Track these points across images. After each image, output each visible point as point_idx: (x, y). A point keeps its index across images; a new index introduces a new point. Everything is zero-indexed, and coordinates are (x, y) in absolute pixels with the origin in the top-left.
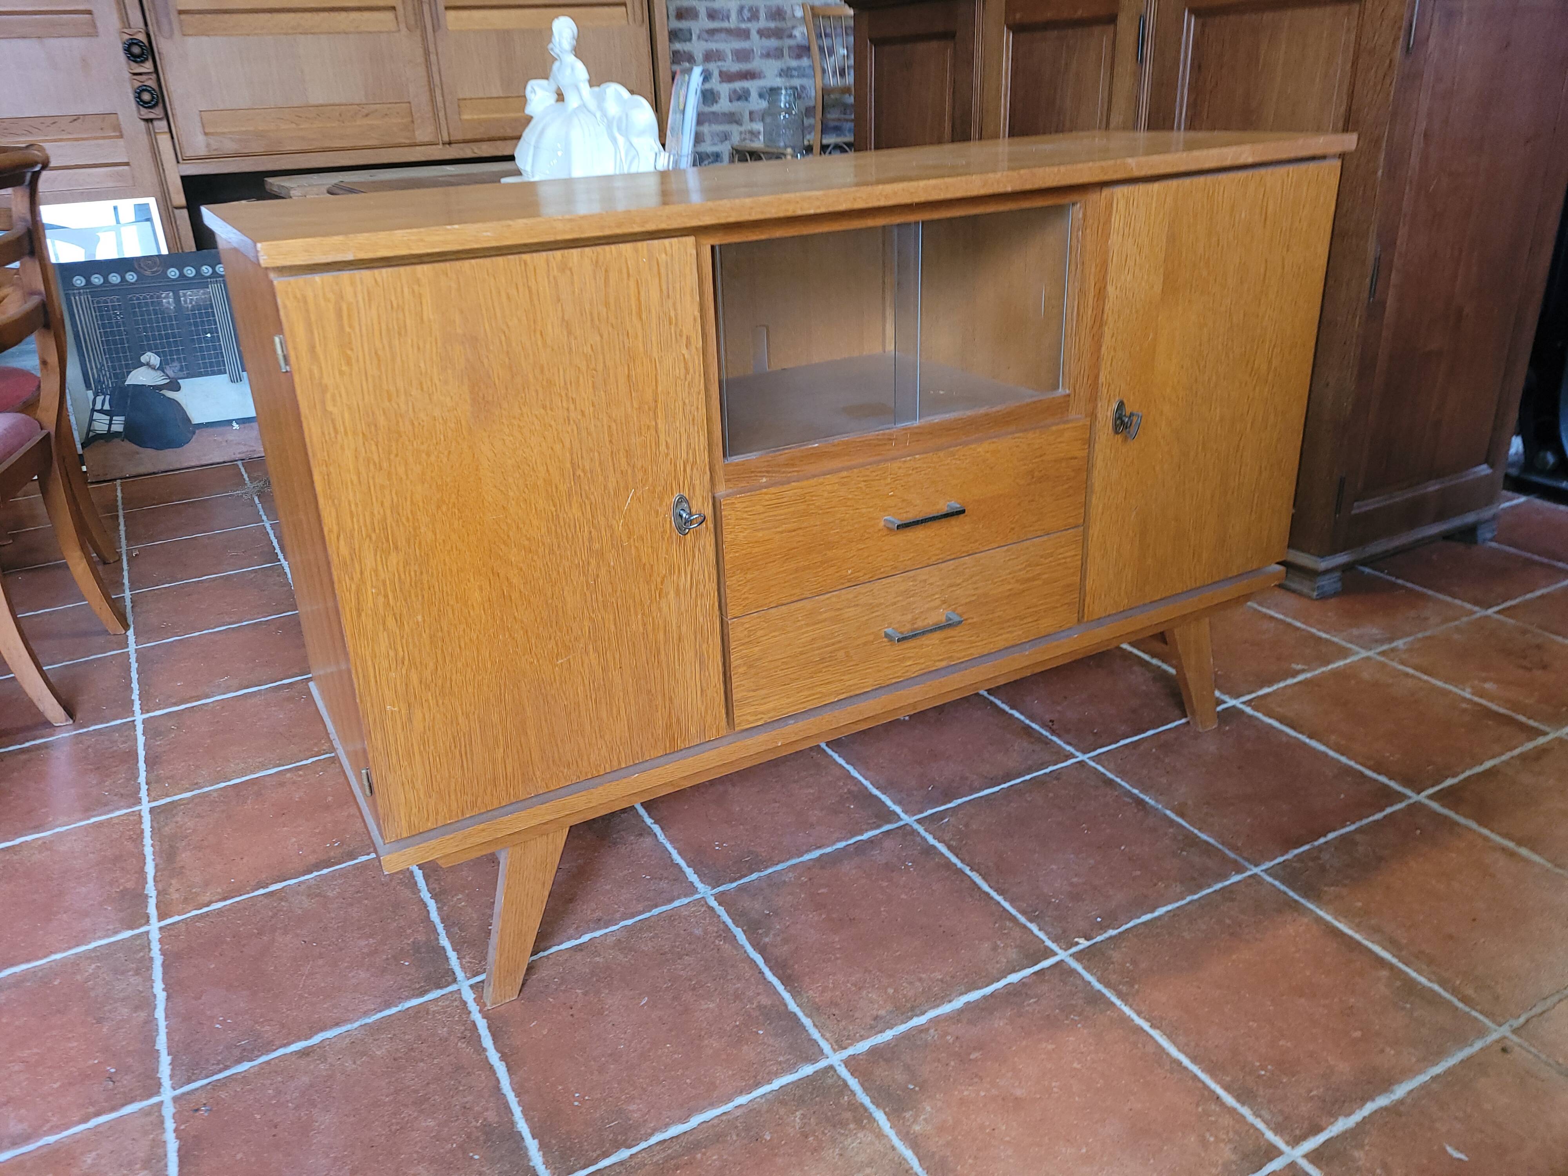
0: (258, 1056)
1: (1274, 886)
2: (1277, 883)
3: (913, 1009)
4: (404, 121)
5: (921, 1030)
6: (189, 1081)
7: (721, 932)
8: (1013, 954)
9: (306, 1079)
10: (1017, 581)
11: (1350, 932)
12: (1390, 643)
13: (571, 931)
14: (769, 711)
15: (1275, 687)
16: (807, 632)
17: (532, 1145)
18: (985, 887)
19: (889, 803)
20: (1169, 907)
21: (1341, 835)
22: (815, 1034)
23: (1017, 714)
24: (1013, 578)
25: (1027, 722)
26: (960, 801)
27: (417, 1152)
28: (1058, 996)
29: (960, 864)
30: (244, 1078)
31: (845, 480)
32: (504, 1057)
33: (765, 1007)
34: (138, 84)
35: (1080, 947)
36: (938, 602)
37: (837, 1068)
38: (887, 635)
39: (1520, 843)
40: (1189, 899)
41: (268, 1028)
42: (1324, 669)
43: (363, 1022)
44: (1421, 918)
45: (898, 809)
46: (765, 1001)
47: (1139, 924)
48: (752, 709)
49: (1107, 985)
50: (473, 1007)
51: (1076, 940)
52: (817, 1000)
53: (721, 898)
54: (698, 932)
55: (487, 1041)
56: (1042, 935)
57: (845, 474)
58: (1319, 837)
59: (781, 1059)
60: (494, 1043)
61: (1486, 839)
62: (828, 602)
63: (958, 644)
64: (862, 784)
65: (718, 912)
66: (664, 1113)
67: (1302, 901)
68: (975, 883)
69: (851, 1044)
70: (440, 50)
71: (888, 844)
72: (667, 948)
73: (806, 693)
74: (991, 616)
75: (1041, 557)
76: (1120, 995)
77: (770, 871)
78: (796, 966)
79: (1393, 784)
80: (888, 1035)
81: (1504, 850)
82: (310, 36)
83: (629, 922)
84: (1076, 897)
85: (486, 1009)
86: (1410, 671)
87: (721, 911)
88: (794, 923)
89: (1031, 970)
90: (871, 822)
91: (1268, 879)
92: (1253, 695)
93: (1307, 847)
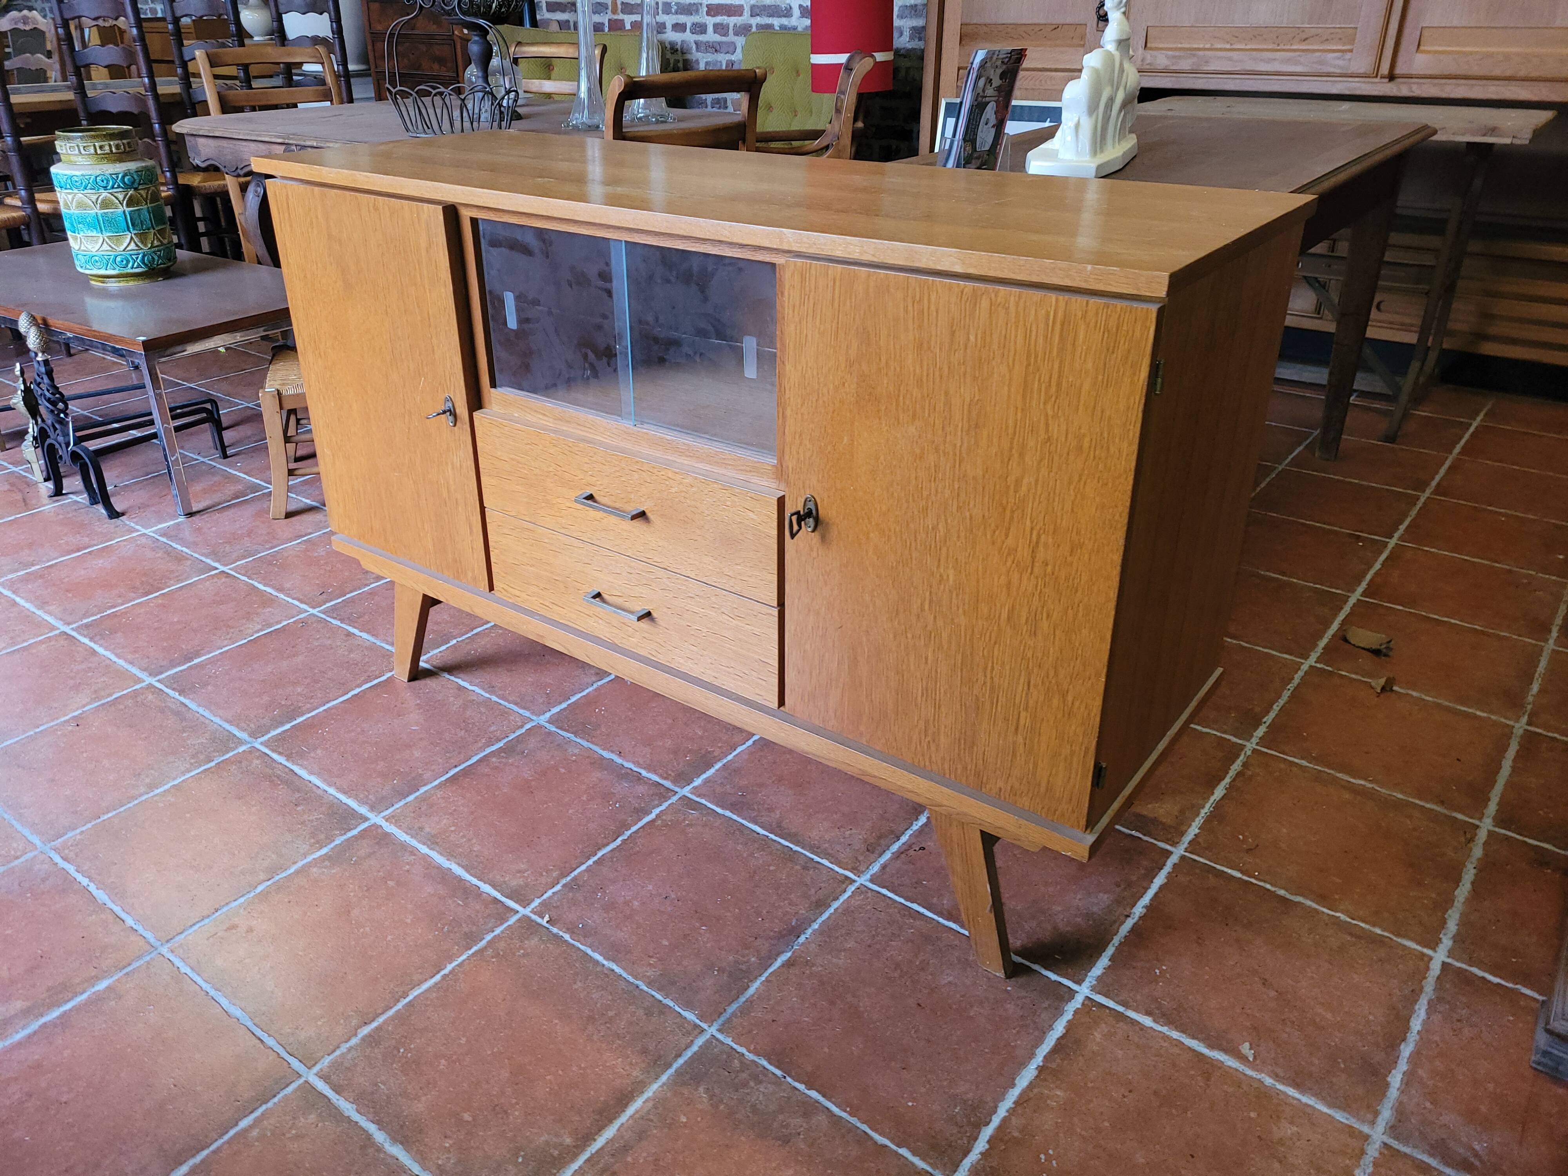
0: (344, 623)
5: (413, 851)
6: (325, 613)
7: (496, 738)
9: (331, 643)
12: (1448, 1166)
18: (602, 851)
19: (705, 776)
20: (618, 971)
21: (817, 1102)
22: (398, 805)
25: (909, 832)
26: (730, 814)
27: (278, 694)
29: (629, 831)
30: (327, 625)
31: (555, 442)
32: (355, 695)
33: (420, 776)
35: (539, 920)
37: (368, 823)
40: (639, 983)
45: (697, 783)
48: (504, 586)
51: (547, 916)
53: (536, 727)
54: (493, 729)
56: (547, 895)
65: (518, 731)
67: (671, 1071)
69: (391, 823)
71: (642, 788)
72: (471, 721)
76: (481, 953)
80: (405, 838)
83: (496, 699)
84: (609, 907)
88: (518, 767)
89: (499, 896)
90: (670, 772)
91: (700, 1041)
92: (1120, 1009)
93: (779, 1073)
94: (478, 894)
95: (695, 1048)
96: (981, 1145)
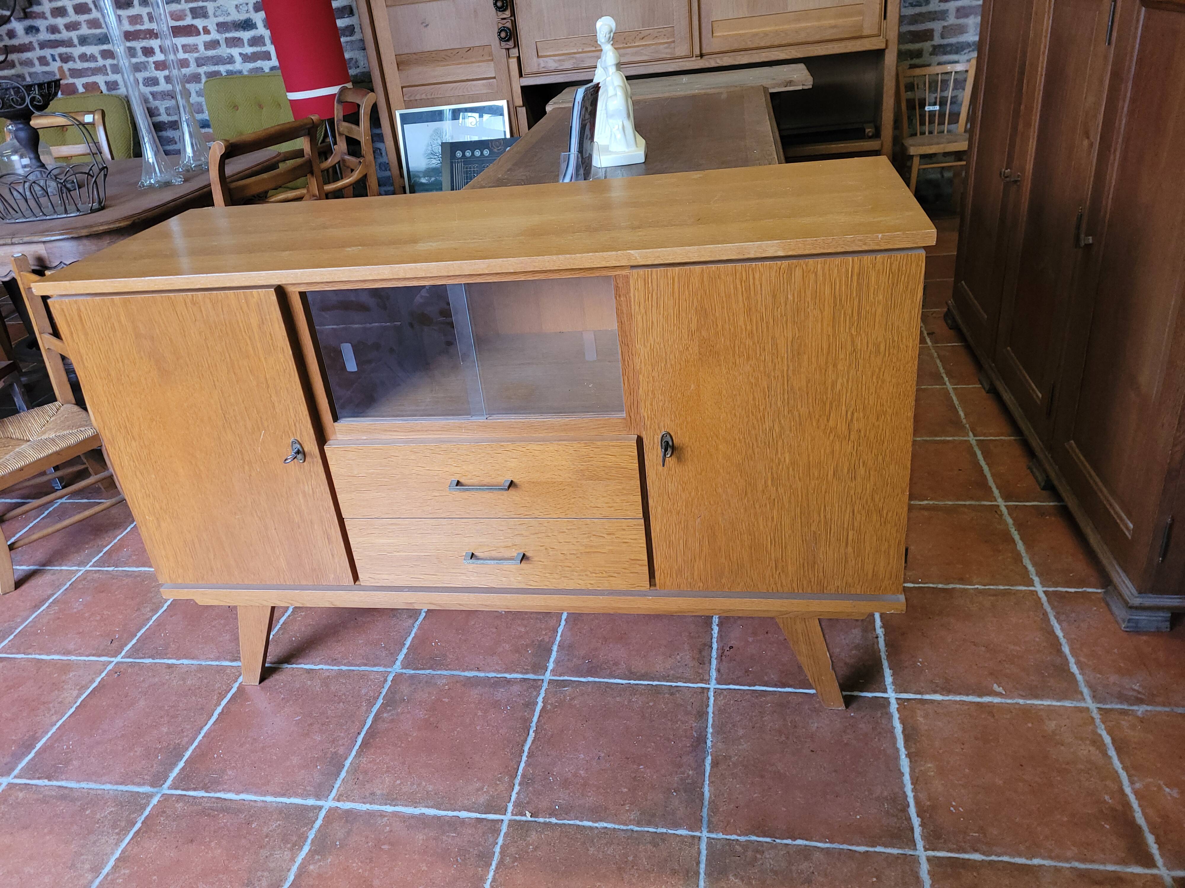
0: (156, 658)
1: (700, 853)
3: (395, 799)
4: (669, 40)
5: (382, 814)
6: (129, 657)
7: (373, 698)
8: (482, 799)
9: (156, 680)
10: (582, 545)
12: (1132, 705)
14: (383, 580)
17: (181, 765)
18: (526, 747)
19: (552, 660)
20: (609, 826)
21: (806, 846)
22: (338, 784)
23: (715, 631)
24: (578, 542)
25: (714, 640)
26: (591, 679)
27: (147, 741)
28: (469, 841)
29: (533, 724)
30: (144, 666)
31: (415, 450)
32: (221, 713)
33: (337, 754)
34: (500, 25)
35: (524, 818)
36: (508, 543)
37: (323, 810)
40: (630, 827)
41: (173, 646)
42: (1020, 701)
43: (202, 663)
45: (550, 667)
46: (341, 751)
47: (576, 825)
48: (371, 575)
49: (503, 852)
50: (241, 679)
51: (527, 812)
52: (362, 765)
53: (397, 677)
54: (364, 692)
55: (225, 702)
56: (514, 797)
58: (787, 838)
62: (417, 523)
64: (555, 639)
65: (385, 685)
66: (236, 783)
67: (702, 875)
68: (526, 741)
69: (344, 801)
72: (341, 693)
73: (411, 575)
74: (560, 563)
75: (602, 532)
76: (501, 863)
77: (439, 672)
78: (378, 739)
79: (918, 830)
80: (366, 807)
83: (345, 668)
84: (566, 783)
85: (243, 683)
86: (1107, 740)
87: (388, 684)
88: (409, 712)
89: (479, 816)
90: (526, 667)
91: (703, 846)
92: (919, 697)
93: (768, 840)
94: (463, 822)
95: (704, 852)
96: (916, 821)
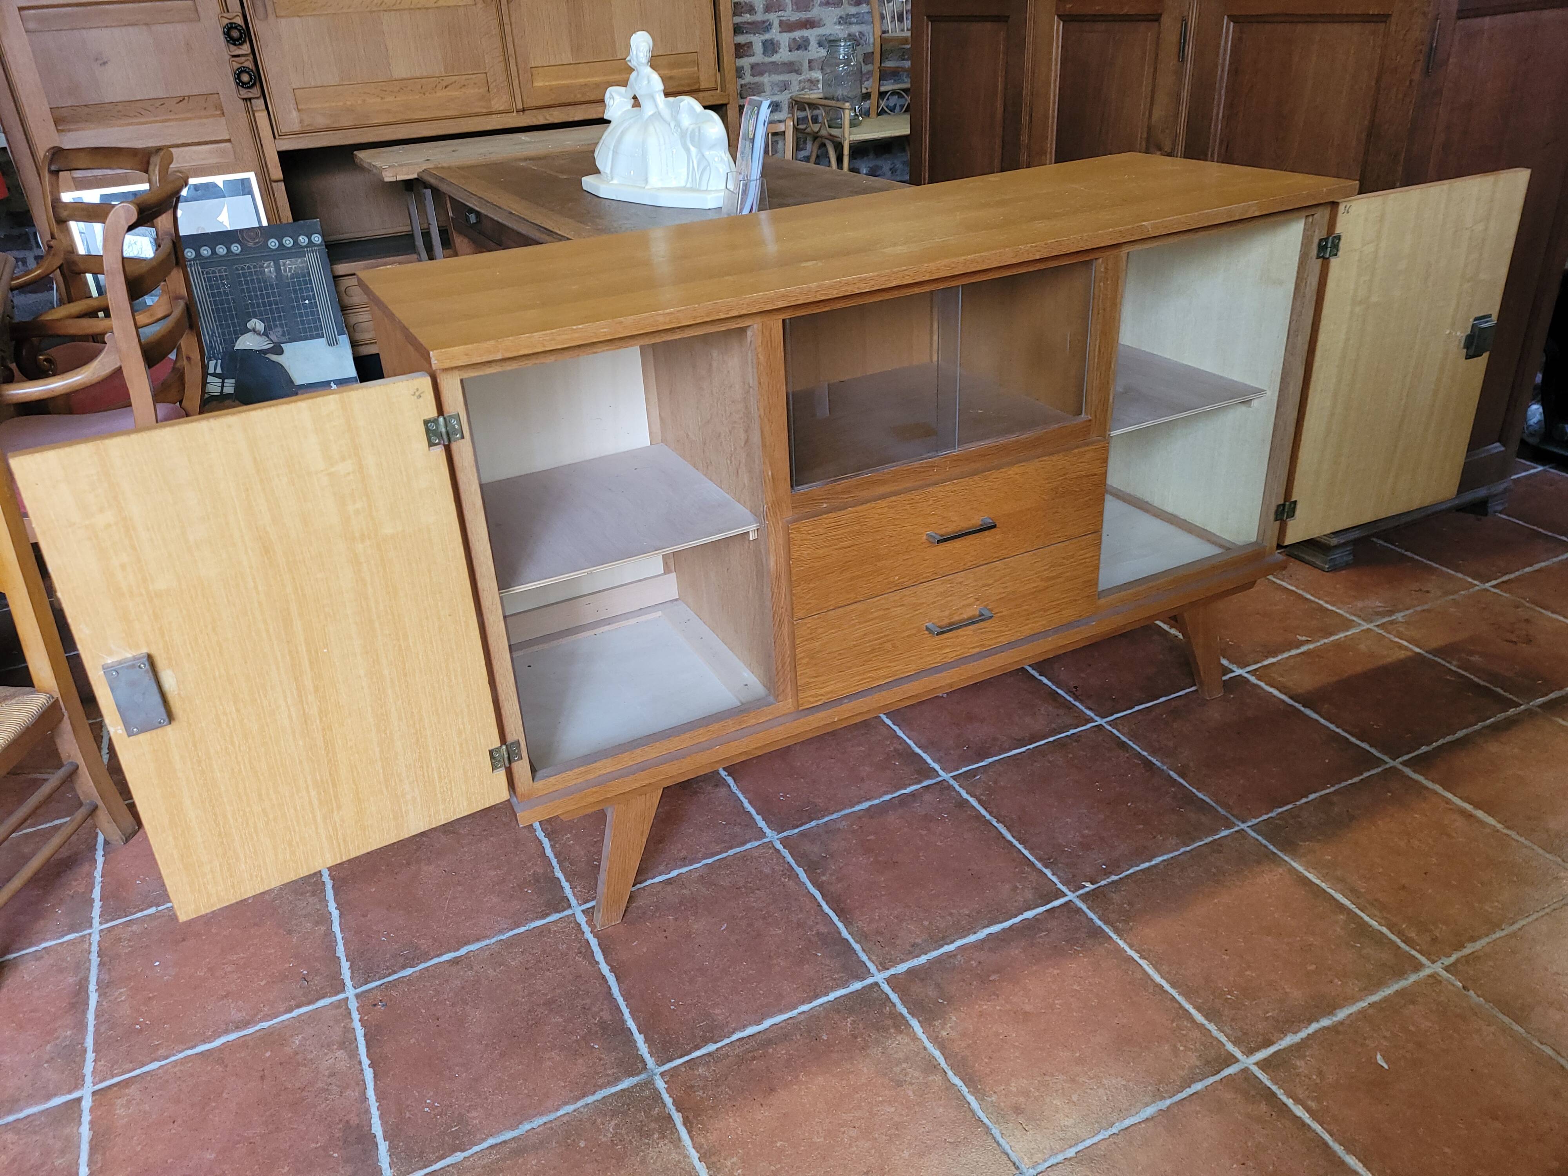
0: (418, 964)
1: (1257, 840)
2: (1260, 838)
3: (944, 938)
4: (481, 90)
5: (950, 955)
6: (366, 982)
7: (786, 871)
8: (1029, 895)
9: (458, 982)
10: (1042, 580)
11: (1318, 882)
12: (1390, 616)
13: (662, 868)
14: (828, 693)
15: (1280, 657)
16: (860, 628)
17: (639, 1039)
18: (1009, 837)
19: (929, 761)
20: (1165, 857)
21: (1321, 796)
22: (864, 957)
23: (1045, 681)
24: (1038, 577)
25: (1054, 687)
26: (990, 760)
27: (549, 1041)
28: (1065, 931)
29: (988, 817)
30: (409, 980)
31: (894, 503)
32: (613, 970)
33: (823, 934)
34: (236, 66)
35: (1087, 890)
36: (972, 600)
37: (881, 984)
38: (927, 629)
39: (1477, 806)
40: (1182, 850)
41: (423, 941)
42: (1326, 641)
43: (499, 939)
44: (1381, 870)
45: (937, 767)
46: (823, 929)
47: (1138, 871)
48: (813, 692)
49: (1106, 923)
50: (586, 928)
51: (1083, 883)
52: (865, 929)
53: (785, 842)
54: (767, 870)
55: (599, 956)
56: (1054, 879)
57: (894, 498)
58: (1302, 798)
59: (836, 976)
60: (604, 958)
61: (1448, 801)
62: (878, 603)
63: (989, 634)
64: (906, 743)
65: (783, 854)
66: (742, 1016)
67: (1279, 853)
68: (1000, 833)
69: (892, 966)
70: (513, 20)
71: (927, 797)
72: (741, 884)
73: (859, 678)
74: (1018, 610)
75: (1064, 558)
76: (1117, 931)
77: (826, 819)
78: (848, 901)
79: (1373, 751)
80: (923, 959)
81: (1463, 812)
82: (392, 13)
83: (710, 861)
84: (1086, 846)
85: (596, 930)
86: (1406, 643)
87: (785, 853)
89: (1045, 908)
90: (913, 778)
91: (1253, 834)
93: (1290, 806)
94: (1037, 920)
96: (1364, 745)
